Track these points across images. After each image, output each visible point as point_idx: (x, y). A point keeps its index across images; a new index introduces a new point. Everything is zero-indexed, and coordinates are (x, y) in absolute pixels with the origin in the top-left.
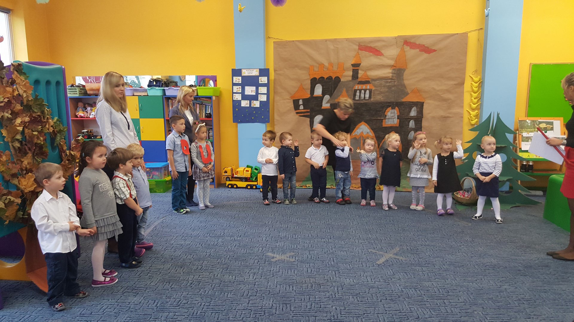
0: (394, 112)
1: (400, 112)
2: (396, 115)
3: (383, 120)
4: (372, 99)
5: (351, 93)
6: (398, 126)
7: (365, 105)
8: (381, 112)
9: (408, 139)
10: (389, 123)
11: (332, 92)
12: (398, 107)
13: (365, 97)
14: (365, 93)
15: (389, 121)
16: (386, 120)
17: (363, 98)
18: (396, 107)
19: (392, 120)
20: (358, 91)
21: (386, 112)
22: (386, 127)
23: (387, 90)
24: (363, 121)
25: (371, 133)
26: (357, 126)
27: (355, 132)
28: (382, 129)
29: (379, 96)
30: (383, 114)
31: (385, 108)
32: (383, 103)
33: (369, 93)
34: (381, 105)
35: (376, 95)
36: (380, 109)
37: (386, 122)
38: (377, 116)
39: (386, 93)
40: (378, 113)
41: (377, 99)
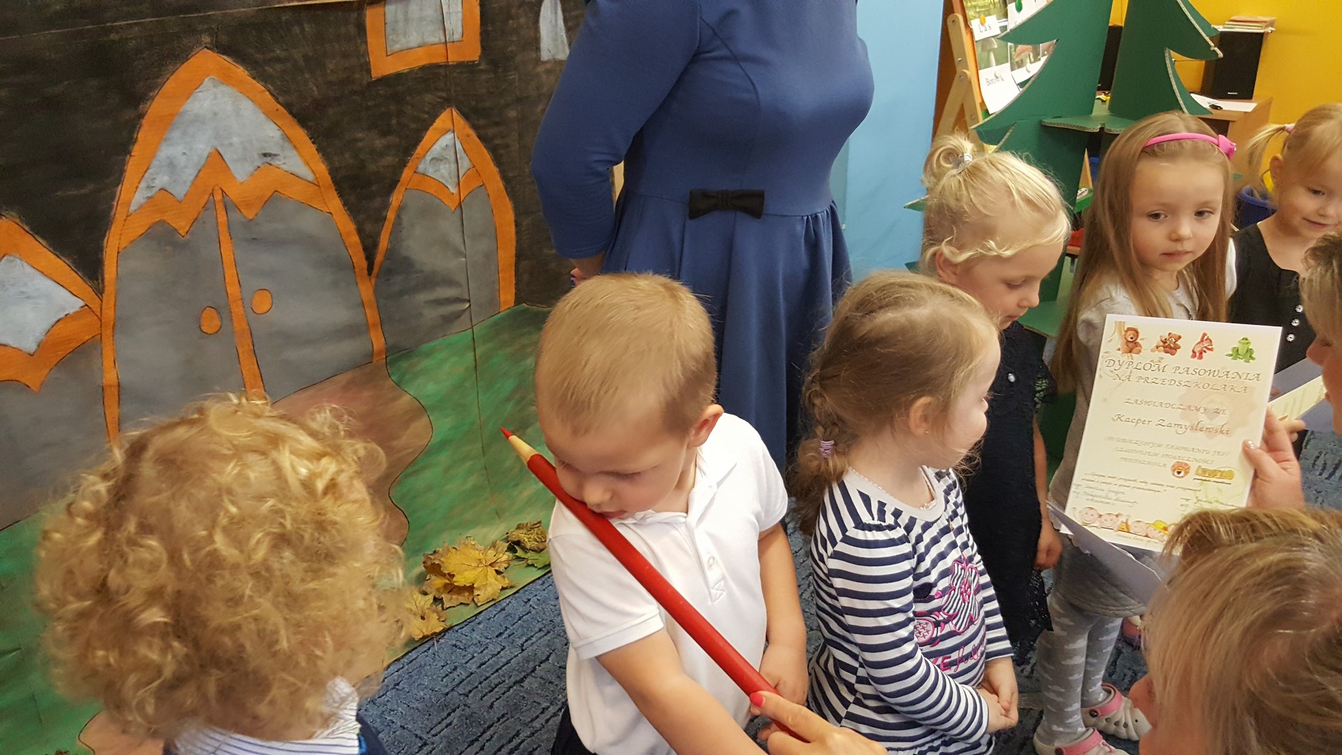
3: (370, 16)
6: (473, 53)
10: (414, 39)
15: (406, 20)
16: (388, 12)
19: (428, 10)
22: (398, 76)
24: (206, 39)
25: (295, 152)
26: (153, 98)
27: (146, 175)
28: (370, 103)
37: (388, 30)
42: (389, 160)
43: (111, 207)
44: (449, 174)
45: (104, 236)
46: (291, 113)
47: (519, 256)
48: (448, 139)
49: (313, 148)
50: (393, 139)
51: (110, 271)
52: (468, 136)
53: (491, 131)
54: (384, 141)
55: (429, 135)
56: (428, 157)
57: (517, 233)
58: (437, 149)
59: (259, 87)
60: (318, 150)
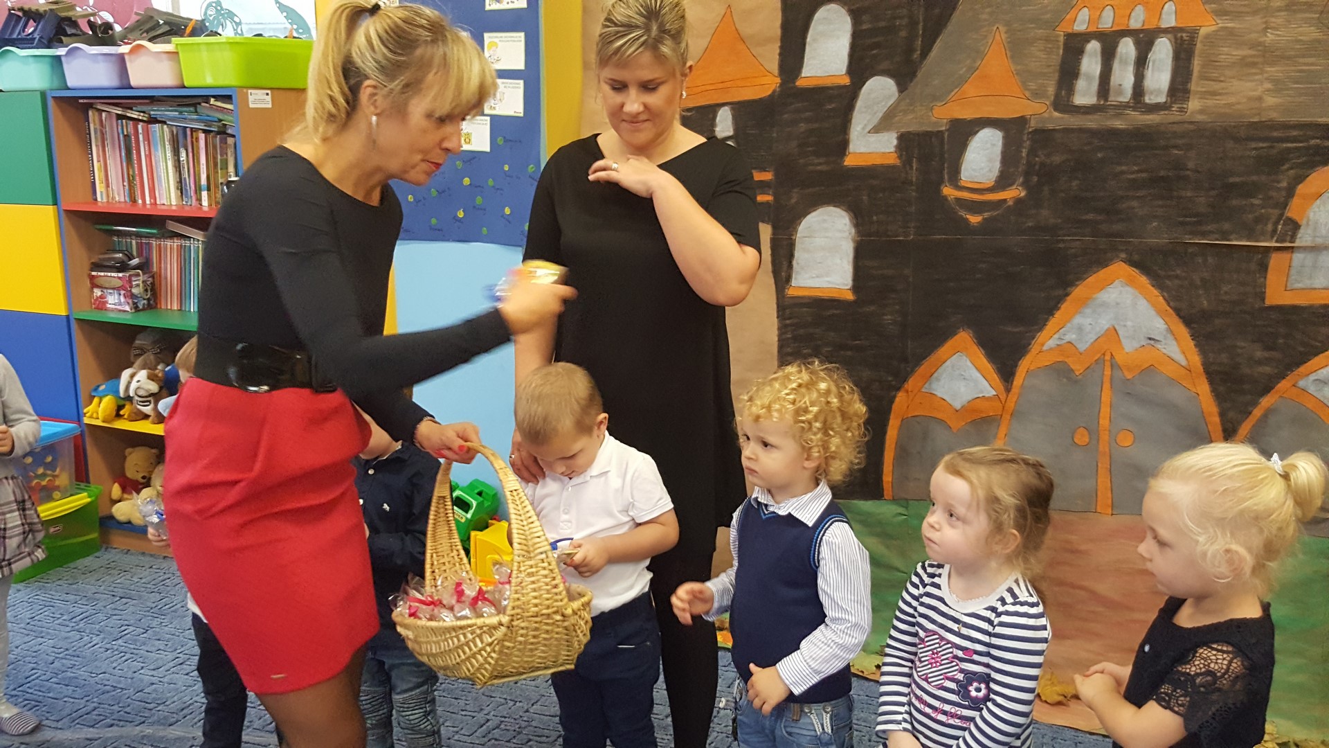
3: (1275, 260)
4: (1194, 104)
5: (1046, 60)
7: (1143, 139)
8: (1257, 200)
10: (1322, 281)
11: (916, 55)
13: (1138, 90)
14: (1141, 63)
15: (1316, 265)
16: (1298, 257)
17: (1127, 95)
20: (1094, 46)
21: (1295, 202)
22: (1295, 309)
24: (1123, 255)
25: (1175, 343)
26: (1077, 286)
27: (1061, 331)
28: (1258, 323)
29: (1249, 84)
30: (1270, 210)
31: (1292, 172)
32: (1275, 134)
33: (1177, 57)
34: (1261, 145)
35: (1228, 73)
36: (1255, 178)
37: (1293, 271)
38: (1226, 226)
39: (1301, 60)
40: (1234, 202)
41: (1229, 105)
43: (1030, 344)
45: (1020, 359)
46: (1178, 315)
49: (1192, 343)
50: (1276, 354)
51: (1018, 380)
55: (1317, 359)
56: (1312, 377)
58: (1323, 373)
59: (1156, 292)
60: (1195, 346)
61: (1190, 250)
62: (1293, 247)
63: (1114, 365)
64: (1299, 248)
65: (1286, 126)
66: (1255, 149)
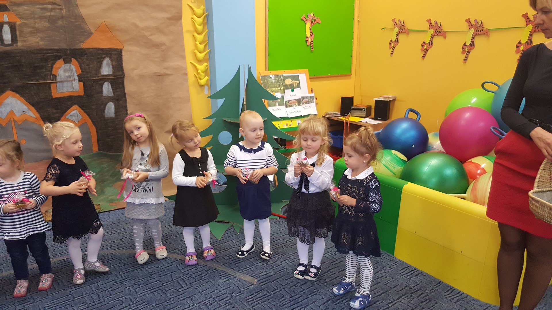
0: (71, 69)
1: (81, 69)
2: (76, 74)
3: (52, 86)
4: (20, 44)
6: (82, 94)
7: (7, 55)
8: (44, 70)
9: (106, 116)
10: (65, 90)
12: (76, 59)
13: (2, 40)
15: (63, 86)
16: (58, 84)
18: (73, 60)
19: (69, 84)
21: (54, 70)
22: (60, 98)
23: (47, 25)
24: (9, 89)
25: (31, 112)
28: (52, 103)
29: (34, 38)
30: (48, 73)
31: (51, 62)
32: (44, 52)
33: (11, 30)
34: (41, 55)
35: (27, 35)
36: (42, 64)
37: (58, 88)
38: (37, 78)
39: (46, 32)
40: (38, 71)
41: (30, 44)
42: (57, 115)
44: (76, 119)
46: (30, 104)
47: (98, 140)
48: (75, 111)
49: (36, 111)
50: (59, 111)
52: (81, 111)
53: (87, 111)
54: (56, 111)
55: (69, 110)
56: (69, 115)
57: (97, 134)
58: (72, 113)
59: (22, 98)
60: (37, 112)
61: (29, 85)
62: (56, 82)
63: (14, 121)
64: (58, 82)
65: (47, 50)
66: (40, 56)
